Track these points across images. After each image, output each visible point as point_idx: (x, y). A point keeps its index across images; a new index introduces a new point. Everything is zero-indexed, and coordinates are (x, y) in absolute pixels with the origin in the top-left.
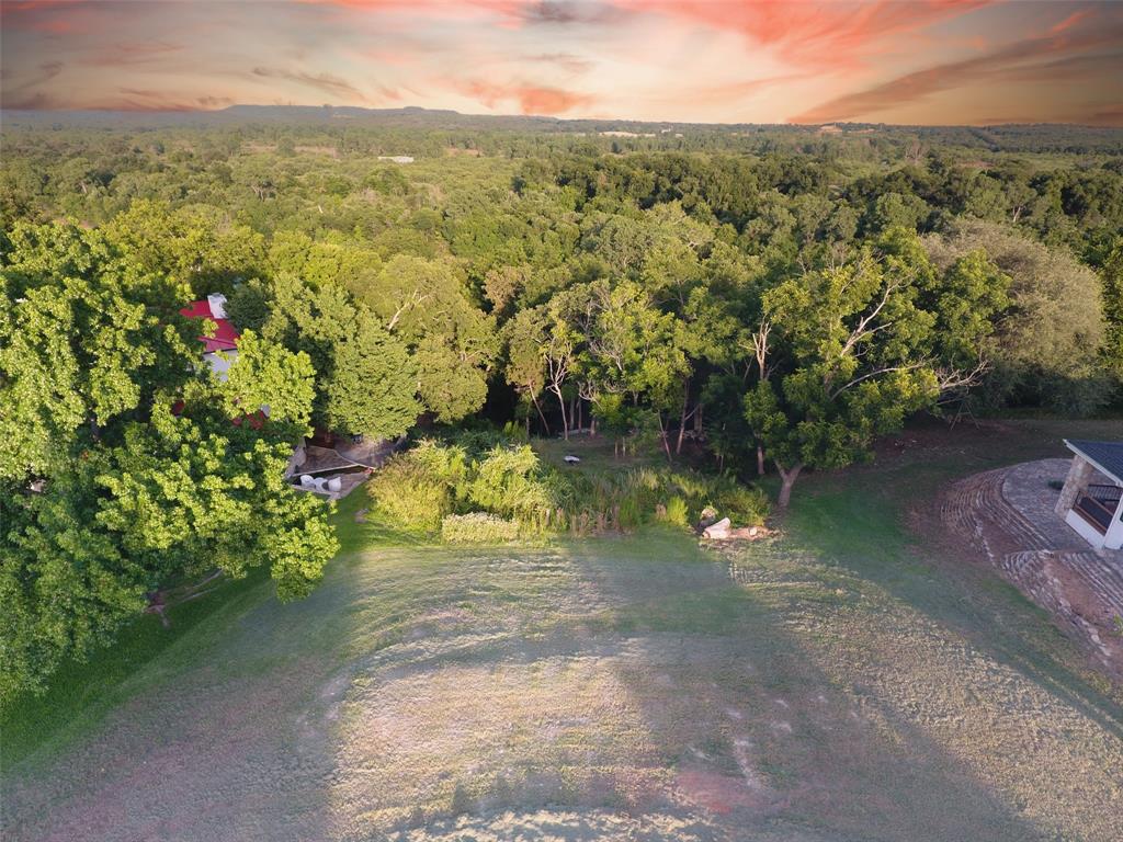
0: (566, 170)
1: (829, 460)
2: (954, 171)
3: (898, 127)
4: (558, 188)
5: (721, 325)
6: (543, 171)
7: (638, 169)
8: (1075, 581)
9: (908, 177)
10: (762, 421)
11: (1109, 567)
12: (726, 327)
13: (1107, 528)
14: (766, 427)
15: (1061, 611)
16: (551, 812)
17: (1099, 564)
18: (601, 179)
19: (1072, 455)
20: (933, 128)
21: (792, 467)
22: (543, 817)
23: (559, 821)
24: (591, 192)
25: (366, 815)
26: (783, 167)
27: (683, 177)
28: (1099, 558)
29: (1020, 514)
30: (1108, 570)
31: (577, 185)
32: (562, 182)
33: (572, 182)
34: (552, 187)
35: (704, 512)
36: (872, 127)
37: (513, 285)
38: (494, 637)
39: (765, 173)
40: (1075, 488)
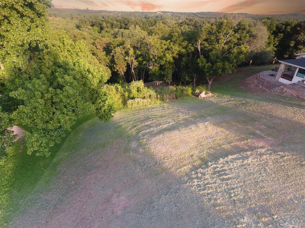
0: (93, 22)
1: (226, 72)
2: (195, 21)
3: (176, 13)
4: (92, 27)
5: (183, 43)
6: (85, 22)
7: (115, 21)
8: (293, 90)
9: (186, 23)
10: (204, 66)
11: (299, 85)
12: (185, 44)
13: (292, 79)
14: (206, 67)
15: (294, 96)
16: (232, 155)
17: (297, 85)
18: (104, 25)
19: (280, 63)
20: (184, 13)
21: (211, 79)
22: (230, 157)
23: (235, 157)
24: (102, 28)
25: (179, 170)
26: (154, 20)
27: (128, 24)
28: (296, 84)
29: (269, 81)
30: (299, 86)
31: (97, 26)
32: (92, 26)
33: (95, 25)
34: (90, 27)
35: (196, 91)
36: (170, 12)
37: (105, 44)
38: (170, 124)
39: (150, 22)
40: (281, 72)
